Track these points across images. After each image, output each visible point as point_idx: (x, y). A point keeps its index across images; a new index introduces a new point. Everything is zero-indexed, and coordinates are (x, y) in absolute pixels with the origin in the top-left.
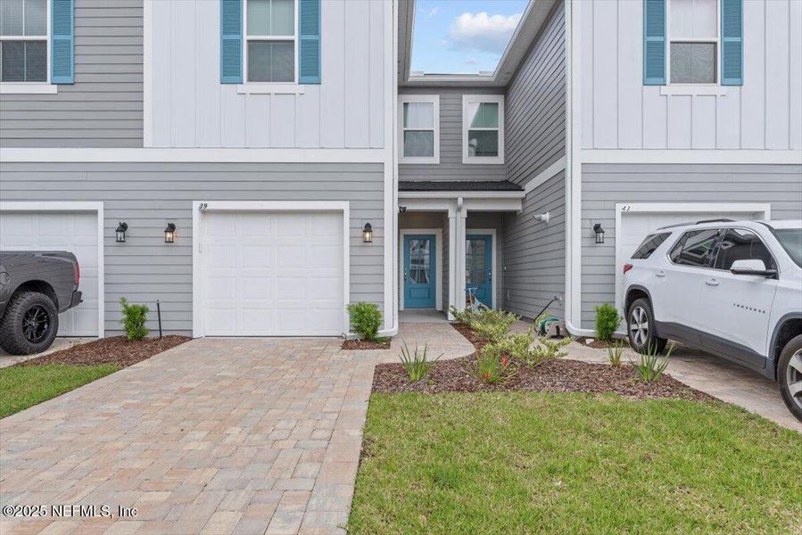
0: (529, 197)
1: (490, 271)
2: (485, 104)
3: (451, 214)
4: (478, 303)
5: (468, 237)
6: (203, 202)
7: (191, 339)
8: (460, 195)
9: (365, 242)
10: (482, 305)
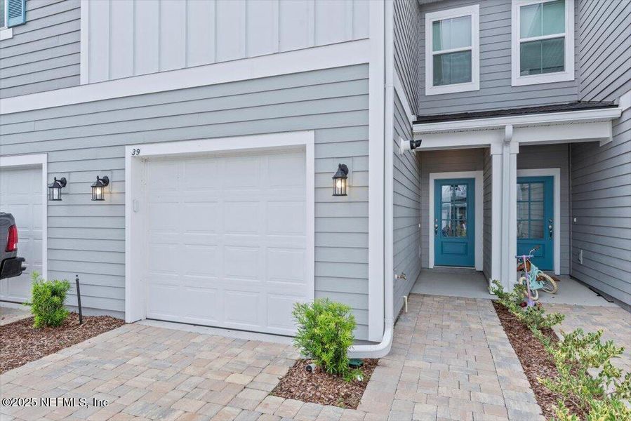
0: (626, 117)
1: (552, 223)
2: (545, 4)
3: (495, 151)
4: (535, 270)
5: (520, 180)
6: (136, 147)
7: (121, 323)
8: (508, 122)
9: (335, 195)
10: (542, 274)
